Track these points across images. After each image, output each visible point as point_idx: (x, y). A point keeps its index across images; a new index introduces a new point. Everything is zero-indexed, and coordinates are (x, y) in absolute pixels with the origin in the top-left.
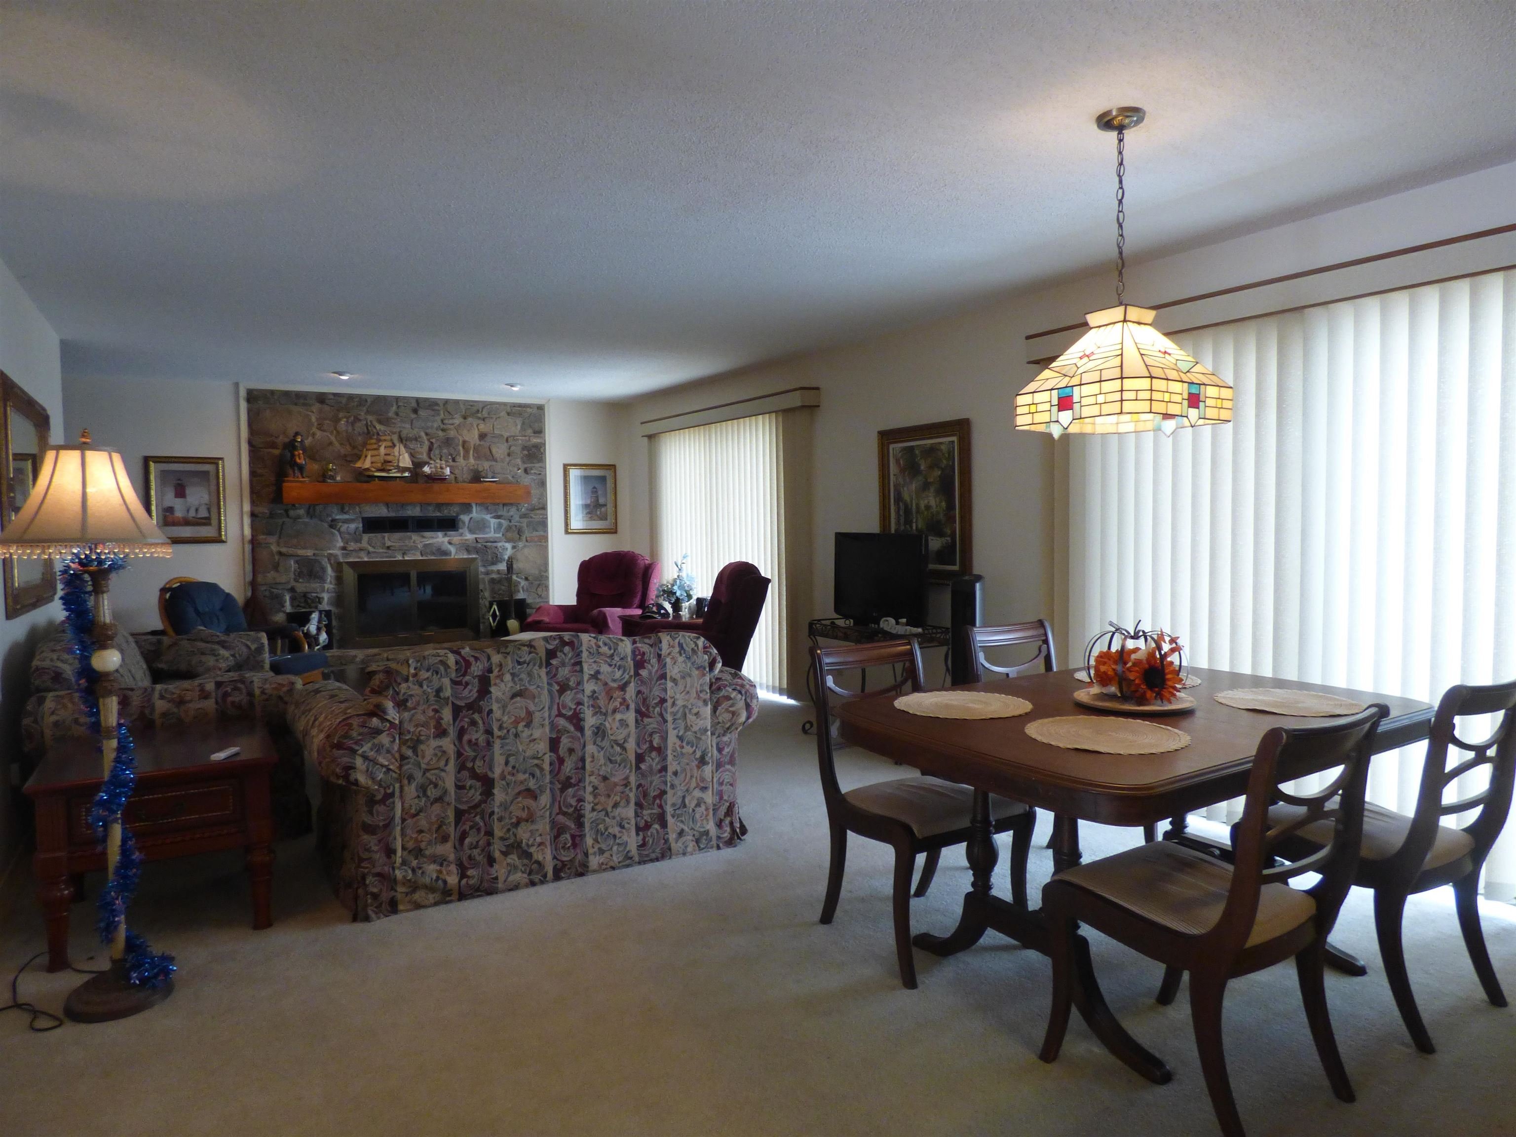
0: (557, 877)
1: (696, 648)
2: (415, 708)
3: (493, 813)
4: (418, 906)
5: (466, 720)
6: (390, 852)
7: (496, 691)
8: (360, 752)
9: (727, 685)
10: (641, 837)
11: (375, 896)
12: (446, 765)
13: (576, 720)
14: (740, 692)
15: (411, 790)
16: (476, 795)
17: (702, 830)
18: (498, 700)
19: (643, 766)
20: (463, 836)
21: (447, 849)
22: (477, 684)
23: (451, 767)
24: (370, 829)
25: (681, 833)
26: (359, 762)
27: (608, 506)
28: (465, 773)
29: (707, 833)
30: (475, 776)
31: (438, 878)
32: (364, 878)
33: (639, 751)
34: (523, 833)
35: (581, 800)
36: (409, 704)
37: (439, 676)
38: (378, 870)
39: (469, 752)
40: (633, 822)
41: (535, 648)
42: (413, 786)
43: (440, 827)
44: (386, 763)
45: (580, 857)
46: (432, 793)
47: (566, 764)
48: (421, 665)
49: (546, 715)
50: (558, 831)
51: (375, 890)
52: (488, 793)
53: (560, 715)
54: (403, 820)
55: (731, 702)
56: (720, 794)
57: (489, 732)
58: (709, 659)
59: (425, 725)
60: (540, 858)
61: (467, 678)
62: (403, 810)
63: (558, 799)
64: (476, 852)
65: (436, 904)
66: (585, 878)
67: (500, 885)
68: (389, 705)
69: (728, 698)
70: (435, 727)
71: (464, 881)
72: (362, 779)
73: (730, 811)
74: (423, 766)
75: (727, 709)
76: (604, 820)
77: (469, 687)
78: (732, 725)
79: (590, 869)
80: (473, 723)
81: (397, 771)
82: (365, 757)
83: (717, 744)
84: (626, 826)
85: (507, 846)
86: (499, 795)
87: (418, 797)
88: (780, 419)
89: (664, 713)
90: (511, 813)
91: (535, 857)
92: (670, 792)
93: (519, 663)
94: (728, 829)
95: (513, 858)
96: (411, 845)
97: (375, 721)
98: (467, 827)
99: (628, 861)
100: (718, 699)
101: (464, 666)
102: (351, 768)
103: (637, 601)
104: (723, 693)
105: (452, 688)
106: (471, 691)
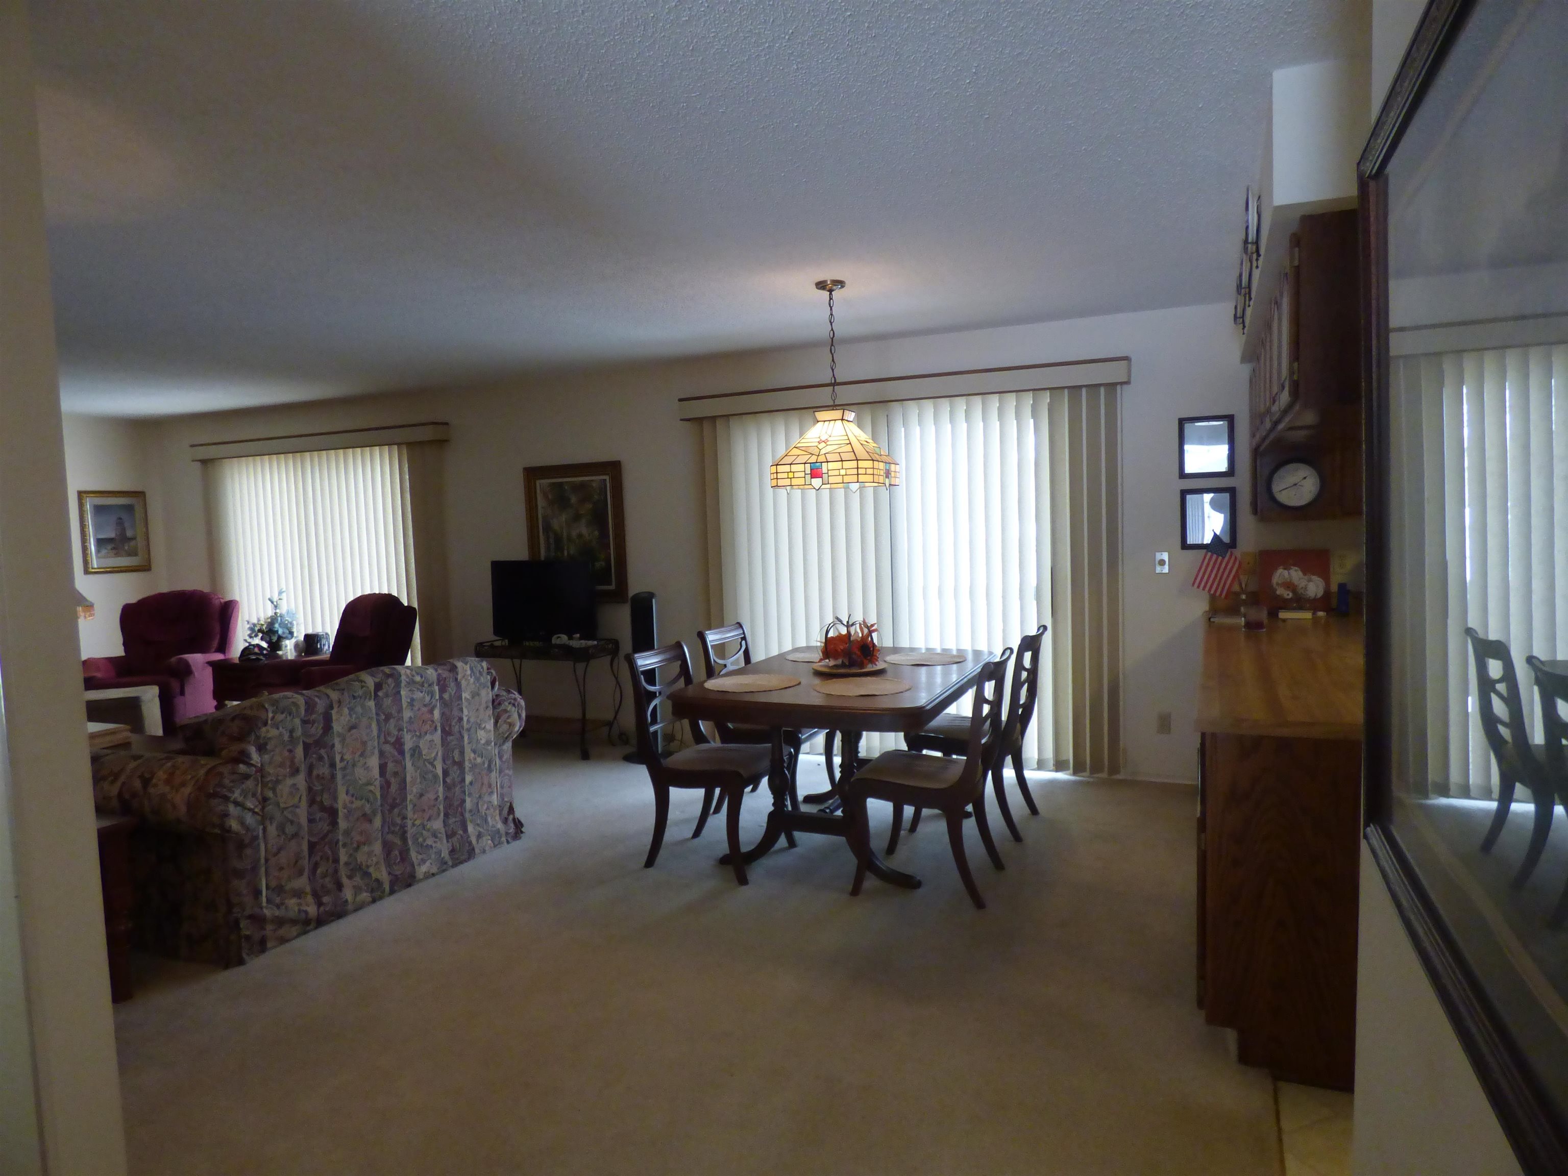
0: (392, 892)
1: (482, 670)
2: (273, 751)
3: (337, 842)
4: (283, 940)
5: (314, 756)
6: (257, 893)
7: (337, 727)
8: (232, 799)
9: (504, 700)
10: (450, 845)
11: (248, 938)
12: (300, 801)
13: (398, 744)
14: (514, 705)
15: (272, 830)
16: (324, 826)
17: (494, 829)
18: (339, 735)
19: (448, 780)
20: (315, 867)
21: (302, 882)
22: (322, 721)
23: (304, 803)
24: (239, 874)
25: (479, 836)
26: (231, 808)
27: (138, 539)
28: (315, 807)
29: (498, 831)
30: (323, 809)
31: (299, 911)
32: (237, 922)
33: (445, 767)
34: (361, 857)
35: (404, 818)
36: (268, 747)
37: (292, 717)
38: (248, 912)
39: (318, 787)
40: (443, 830)
41: (365, 682)
42: (274, 825)
43: (296, 862)
44: (252, 807)
45: (409, 869)
46: (290, 830)
47: (392, 787)
48: (277, 708)
49: (376, 743)
50: (388, 848)
51: (248, 933)
52: (334, 823)
53: (386, 742)
54: (267, 860)
55: (507, 715)
56: (502, 796)
57: (333, 765)
58: (491, 678)
59: (282, 765)
60: (379, 877)
61: (314, 716)
62: (266, 851)
63: (387, 820)
64: (327, 880)
65: (298, 936)
66: (412, 887)
67: (350, 907)
68: (252, 750)
69: (505, 711)
70: (290, 767)
71: (322, 909)
72: (234, 825)
73: (511, 810)
74: (282, 805)
75: (505, 721)
76: (422, 834)
77: (316, 725)
78: (510, 734)
79: (417, 879)
80: (321, 758)
81: (261, 813)
82: (237, 803)
83: (499, 753)
84: (439, 835)
85: (352, 870)
86: (343, 824)
87: (278, 836)
88: (405, 451)
89: (461, 730)
90: (352, 839)
91: (374, 876)
92: (468, 800)
93: (354, 697)
94: (512, 825)
95: (358, 880)
96: (273, 884)
97: (242, 768)
98: (318, 858)
99: (443, 867)
100: (498, 713)
101: (310, 707)
102: (226, 815)
103: (215, 644)
104: (503, 707)
105: (302, 727)
106: (317, 729)
